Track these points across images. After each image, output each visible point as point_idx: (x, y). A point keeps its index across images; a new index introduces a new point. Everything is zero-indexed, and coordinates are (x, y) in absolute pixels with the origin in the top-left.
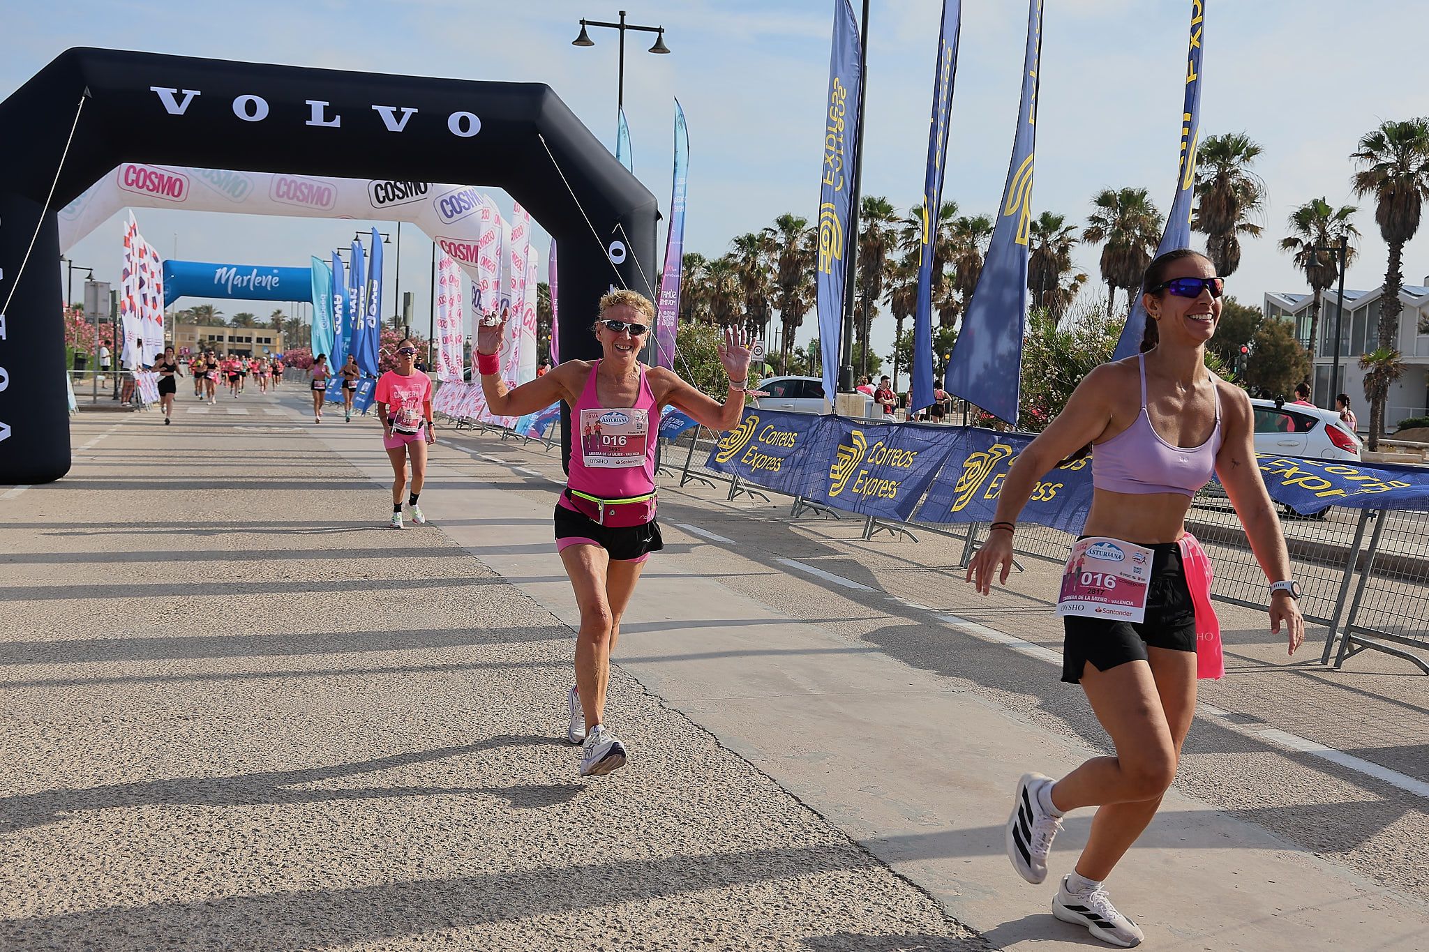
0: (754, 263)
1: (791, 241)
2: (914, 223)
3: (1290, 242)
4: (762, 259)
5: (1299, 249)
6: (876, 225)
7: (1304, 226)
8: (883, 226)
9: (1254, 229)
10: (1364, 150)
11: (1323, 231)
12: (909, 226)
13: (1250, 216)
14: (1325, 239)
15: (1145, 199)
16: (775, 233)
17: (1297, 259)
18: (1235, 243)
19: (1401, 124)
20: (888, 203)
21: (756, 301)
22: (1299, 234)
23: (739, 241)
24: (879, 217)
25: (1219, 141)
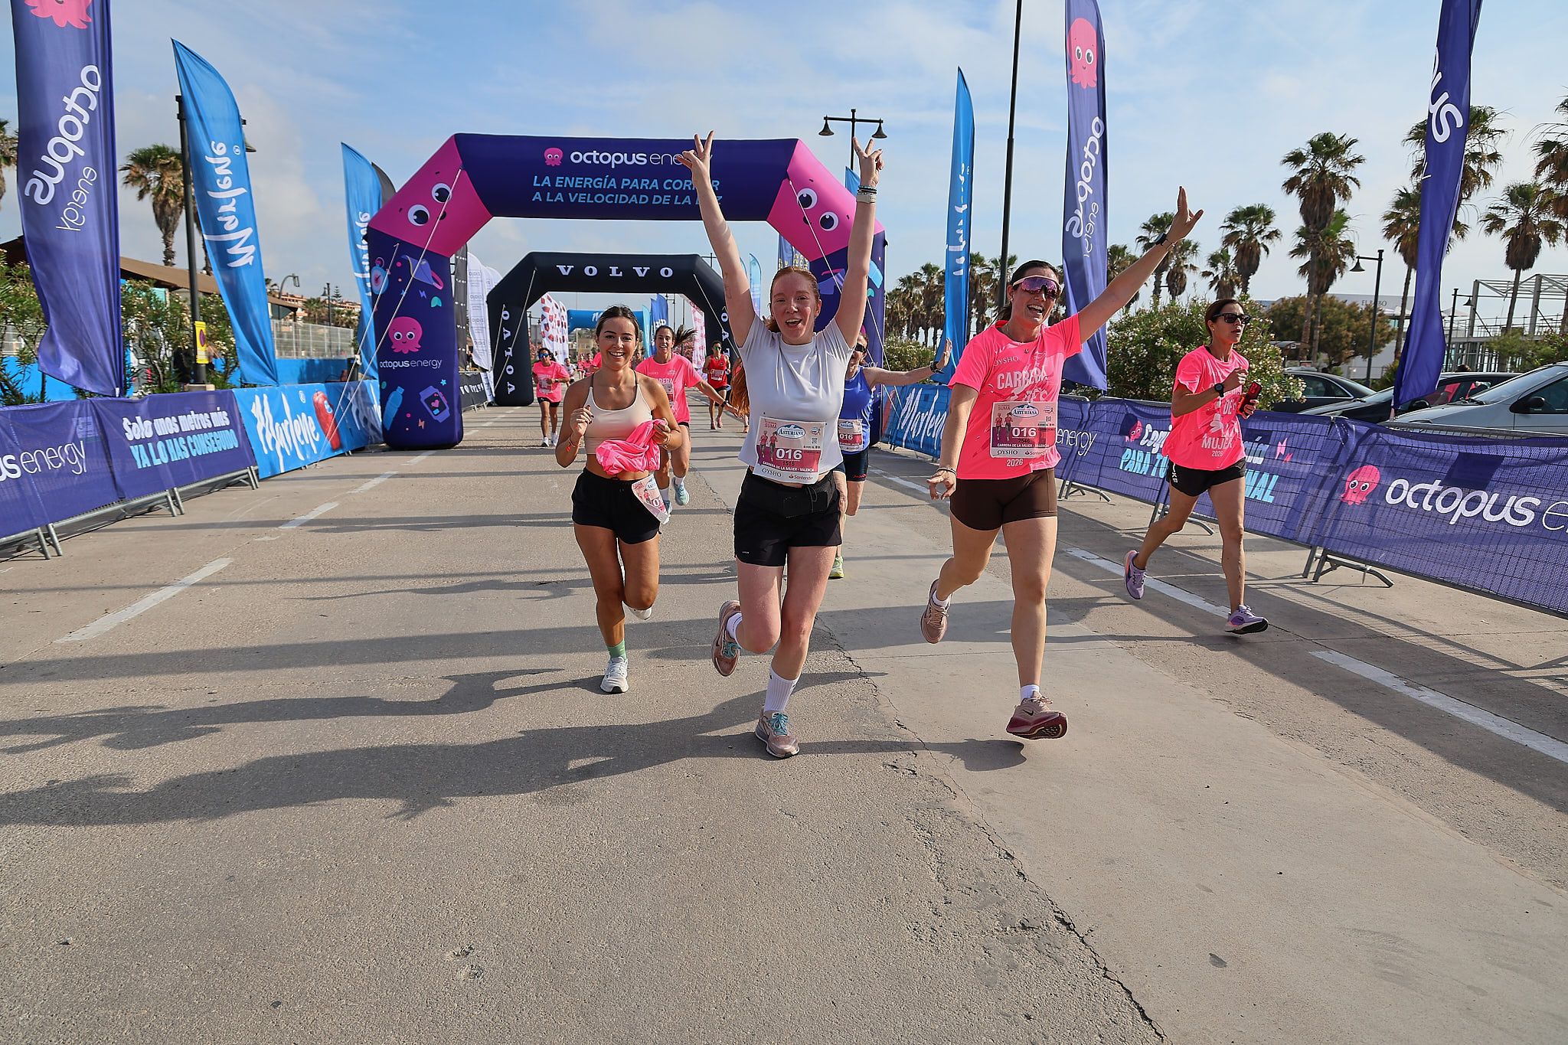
0: (911, 293)
1: (930, 279)
2: (992, 269)
3: (1206, 274)
4: (915, 290)
5: (1211, 278)
6: (974, 270)
7: (1214, 265)
8: (978, 271)
9: (1193, 268)
10: (1227, 224)
11: (1227, 268)
12: (989, 270)
13: (1191, 260)
14: (1227, 273)
15: (1127, 251)
16: (921, 275)
17: (1211, 286)
18: (1183, 275)
19: (1248, 208)
20: (981, 255)
21: (918, 316)
22: (1212, 270)
23: (902, 280)
24: (976, 265)
25: (1159, 217)
